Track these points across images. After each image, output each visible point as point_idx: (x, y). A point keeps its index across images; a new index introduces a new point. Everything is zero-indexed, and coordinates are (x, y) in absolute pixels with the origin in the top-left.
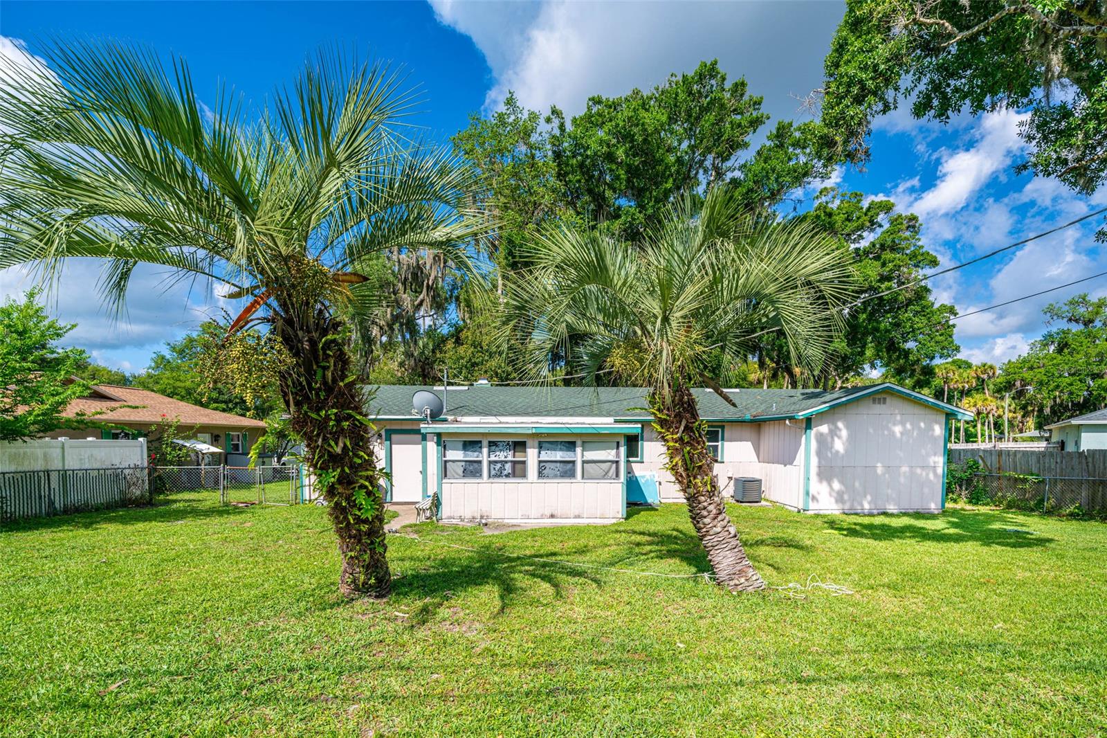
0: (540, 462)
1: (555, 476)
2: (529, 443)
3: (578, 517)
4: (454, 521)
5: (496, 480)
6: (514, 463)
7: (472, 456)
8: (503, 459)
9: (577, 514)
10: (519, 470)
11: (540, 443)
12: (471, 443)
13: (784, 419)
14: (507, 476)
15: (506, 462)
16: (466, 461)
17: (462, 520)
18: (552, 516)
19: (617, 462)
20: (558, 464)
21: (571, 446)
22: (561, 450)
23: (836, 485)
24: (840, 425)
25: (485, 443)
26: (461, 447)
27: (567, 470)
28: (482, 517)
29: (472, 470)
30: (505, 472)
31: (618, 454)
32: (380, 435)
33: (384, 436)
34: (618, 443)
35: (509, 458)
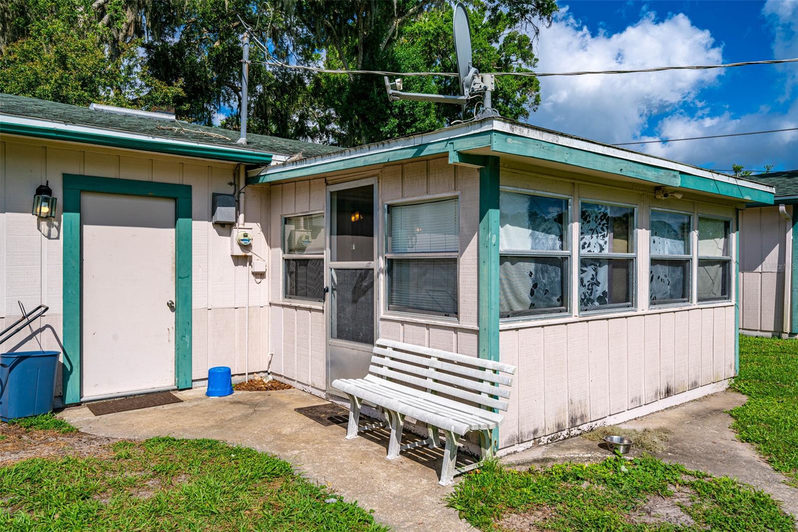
0: (652, 263)
5: (593, 314)
6: (614, 264)
7: (545, 245)
8: (597, 253)
10: (619, 285)
14: (603, 301)
15: (602, 263)
16: (535, 259)
18: (668, 392)
20: (667, 268)
25: (576, 207)
27: (679, 283)
28: (573, 421)
29: (547, 286)
30: (599, 291)
31: (727, 249)
32: (43, 192)
33: (58, 193)
34: (727, 225)
35: (606, 252)
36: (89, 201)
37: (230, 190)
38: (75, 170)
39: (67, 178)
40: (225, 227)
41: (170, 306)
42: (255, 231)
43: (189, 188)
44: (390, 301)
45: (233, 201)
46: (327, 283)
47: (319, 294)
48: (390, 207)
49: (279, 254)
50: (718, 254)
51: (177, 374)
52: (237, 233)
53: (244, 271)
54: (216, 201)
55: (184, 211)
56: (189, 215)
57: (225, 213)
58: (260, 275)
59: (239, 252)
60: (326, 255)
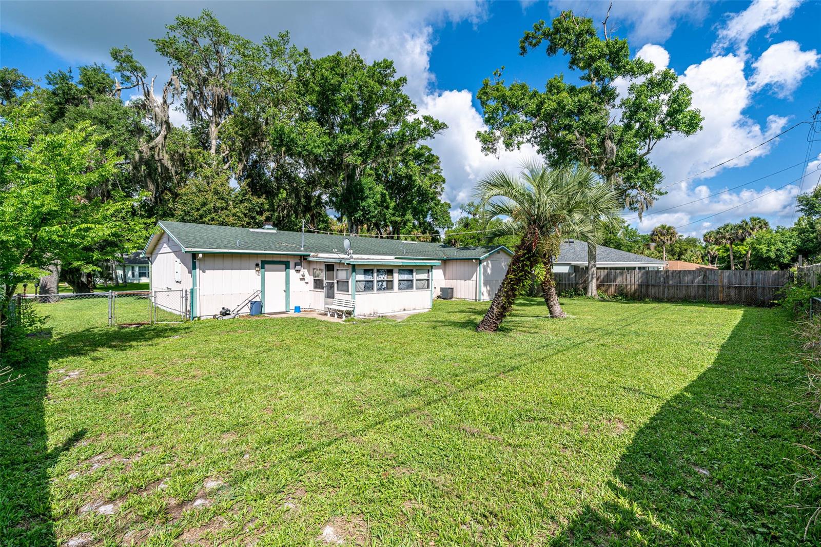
0: (399, 280)
1: (404, 289)
2: (395, 271)
3: (414, 309)
4: (361, 317)
5: (380, 292)
6: (387, 281)
7: (369, 278)
8: (382, 279)
9: (414, 307)
10: (389, 286)
11: (399, 270)
12: (368, 271)
13: (472, 259)
14: (384, 289)
15: (384, 281)
16: (365, 281)
17: (365, 316)
18: (404, 310)
19: (428, 280)
20: (406, 282)
21: (411, 272)
22: (407, 274)
23: (488, 288)
24: (489, 262)
25: (375, 270)
26: (363, 273)
27: (409, 285)
28: (374, 313)
29: (368, 286)
30: (383, 287)
31: (428, 276)
32: (257, 265)
33: (260, 265)
34: (428, 270)
35: (385, 279)
36: (266, 266)
37: (299, 261)
38: (264, 259)
39: (262, 261)
40: (298, 271)
41: (285, 291)
42: (306, 272)
43: (289, 262)
44: (338, 289)
45: (300, 264)
46: (324, 285)
47: (323, 288)
48: (337, 270)
49: (312, 278)
50: (426, 278)
51: (286, 308)
52: (301, 273)
53: (303, 282)
54: (296, 264)
55: (288, 267)
56: (289, 268)
57: (298, 268)
58: (307, 283)
59: (302, 277)
60: (324, 279)
